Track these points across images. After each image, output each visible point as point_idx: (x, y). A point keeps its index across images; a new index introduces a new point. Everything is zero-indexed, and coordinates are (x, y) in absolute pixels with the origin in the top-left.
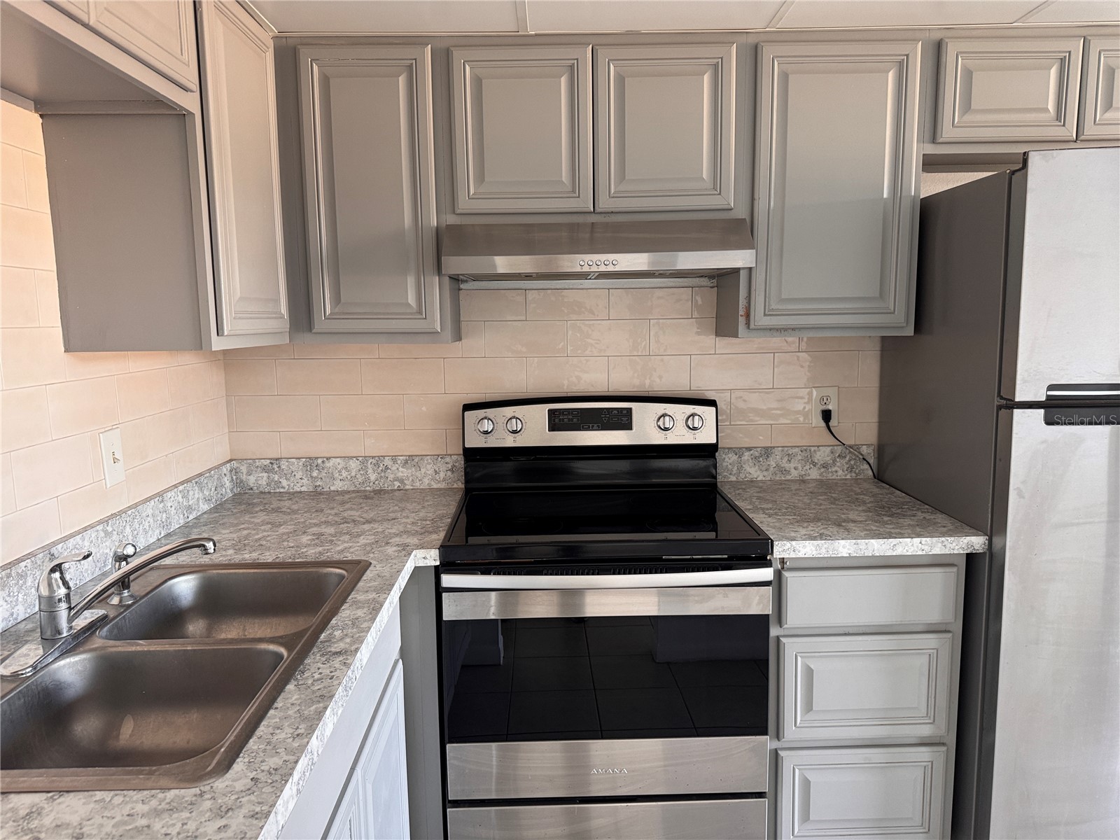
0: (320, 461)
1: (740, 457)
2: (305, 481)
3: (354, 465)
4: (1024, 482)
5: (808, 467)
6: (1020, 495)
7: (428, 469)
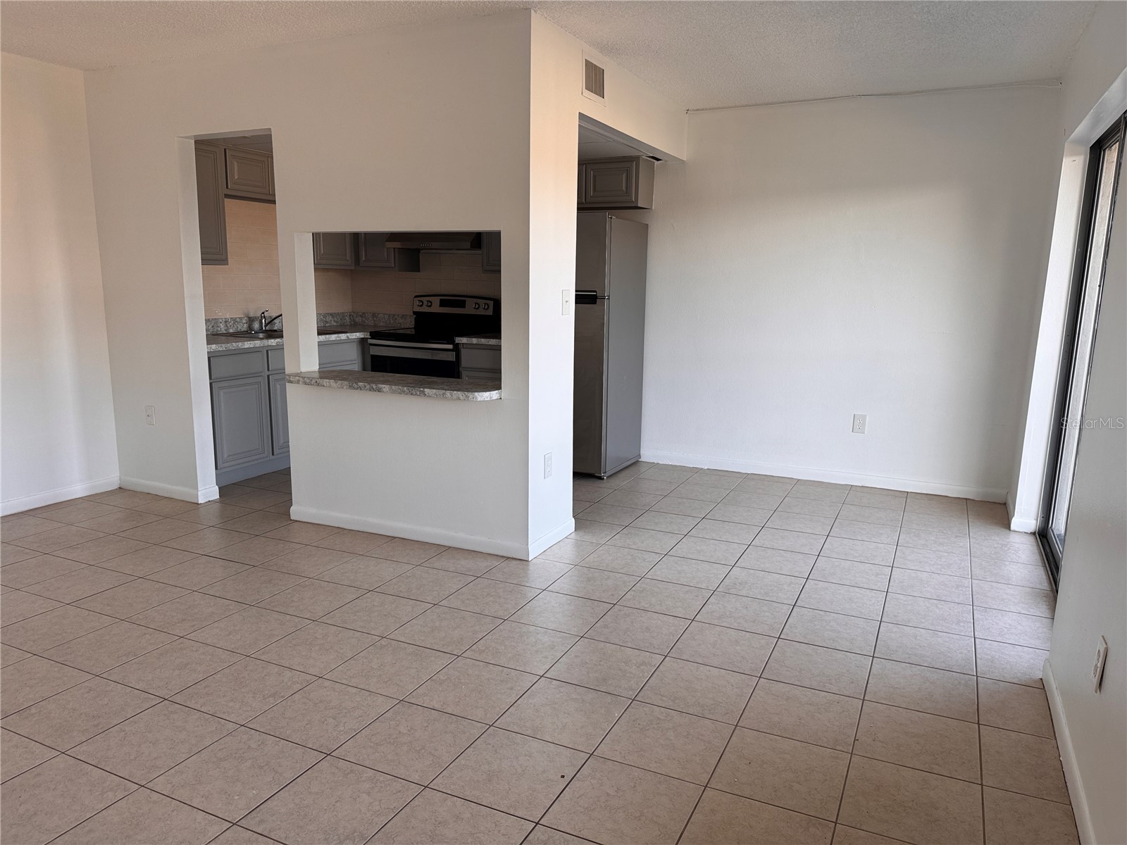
7: (407, 320)
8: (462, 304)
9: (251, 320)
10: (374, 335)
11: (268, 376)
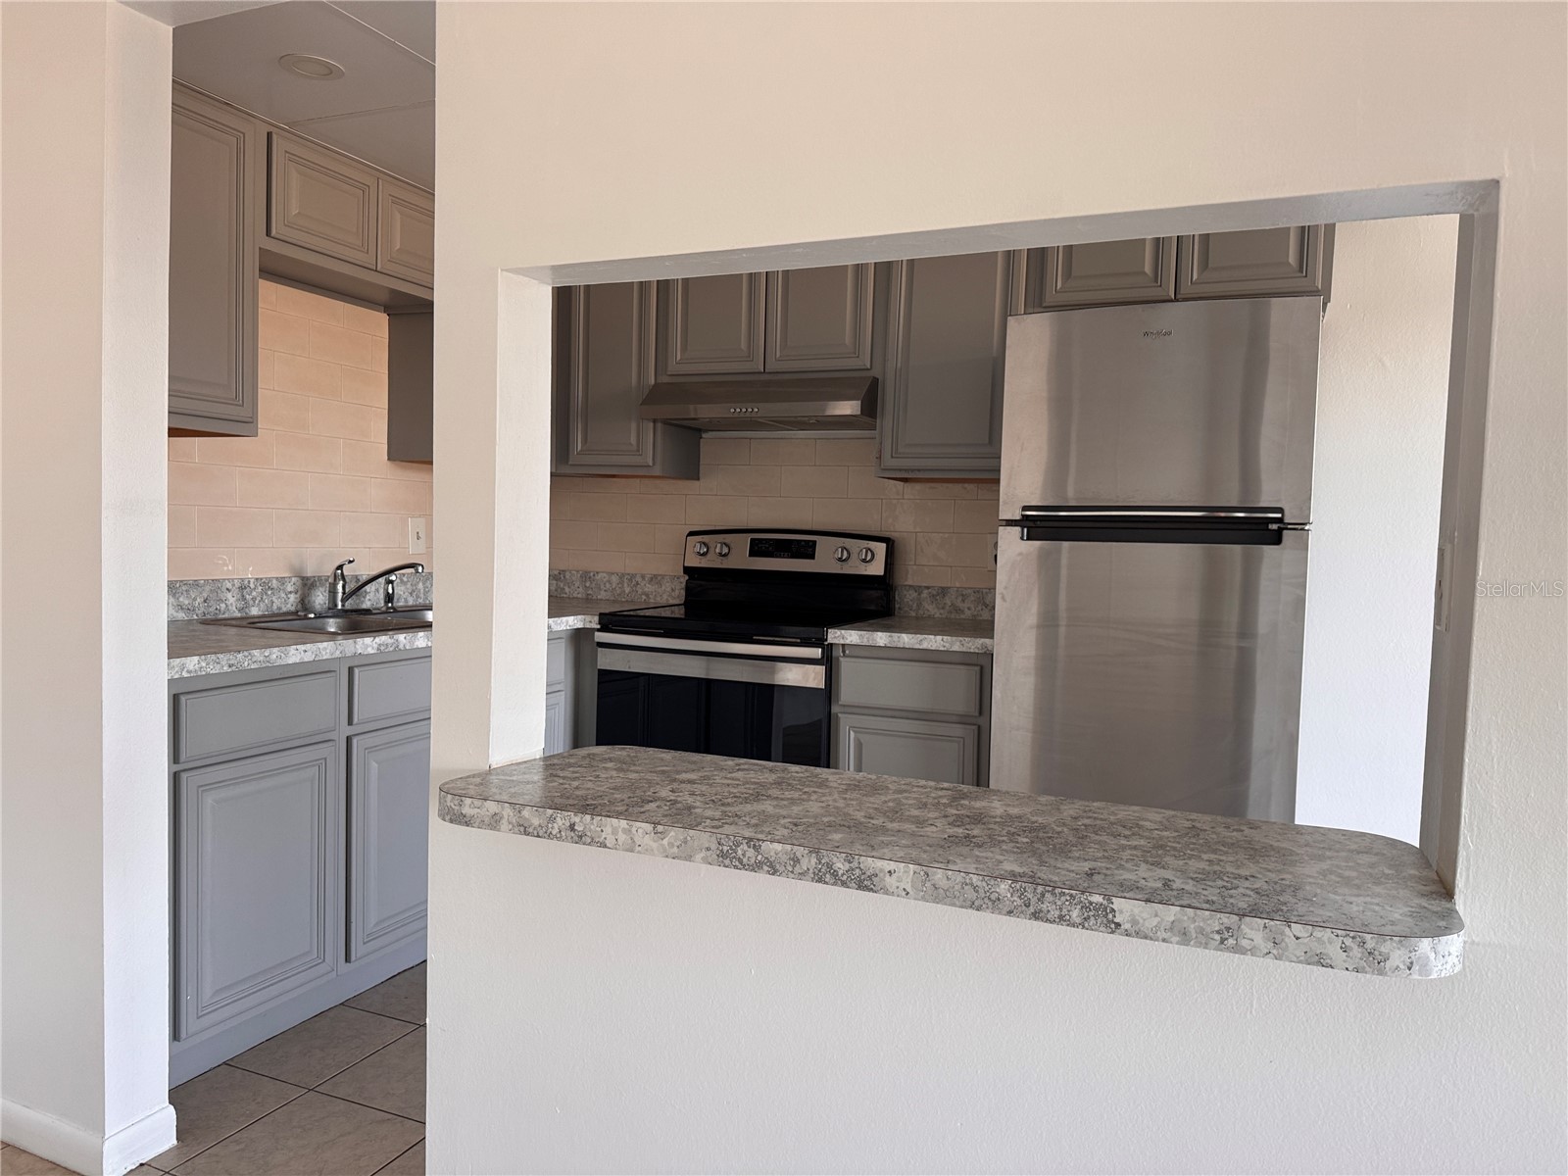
0: (592, 574)
1: (919, 594)
2: (581, 589)
3: (614, 579)
4: (1006, 588)
5: (980, 608)
6: (1003, 598)
7: (667, 586)
8: (807, 551)
9: (307, 585)
10: (609, 623)
11: (349, 740)
